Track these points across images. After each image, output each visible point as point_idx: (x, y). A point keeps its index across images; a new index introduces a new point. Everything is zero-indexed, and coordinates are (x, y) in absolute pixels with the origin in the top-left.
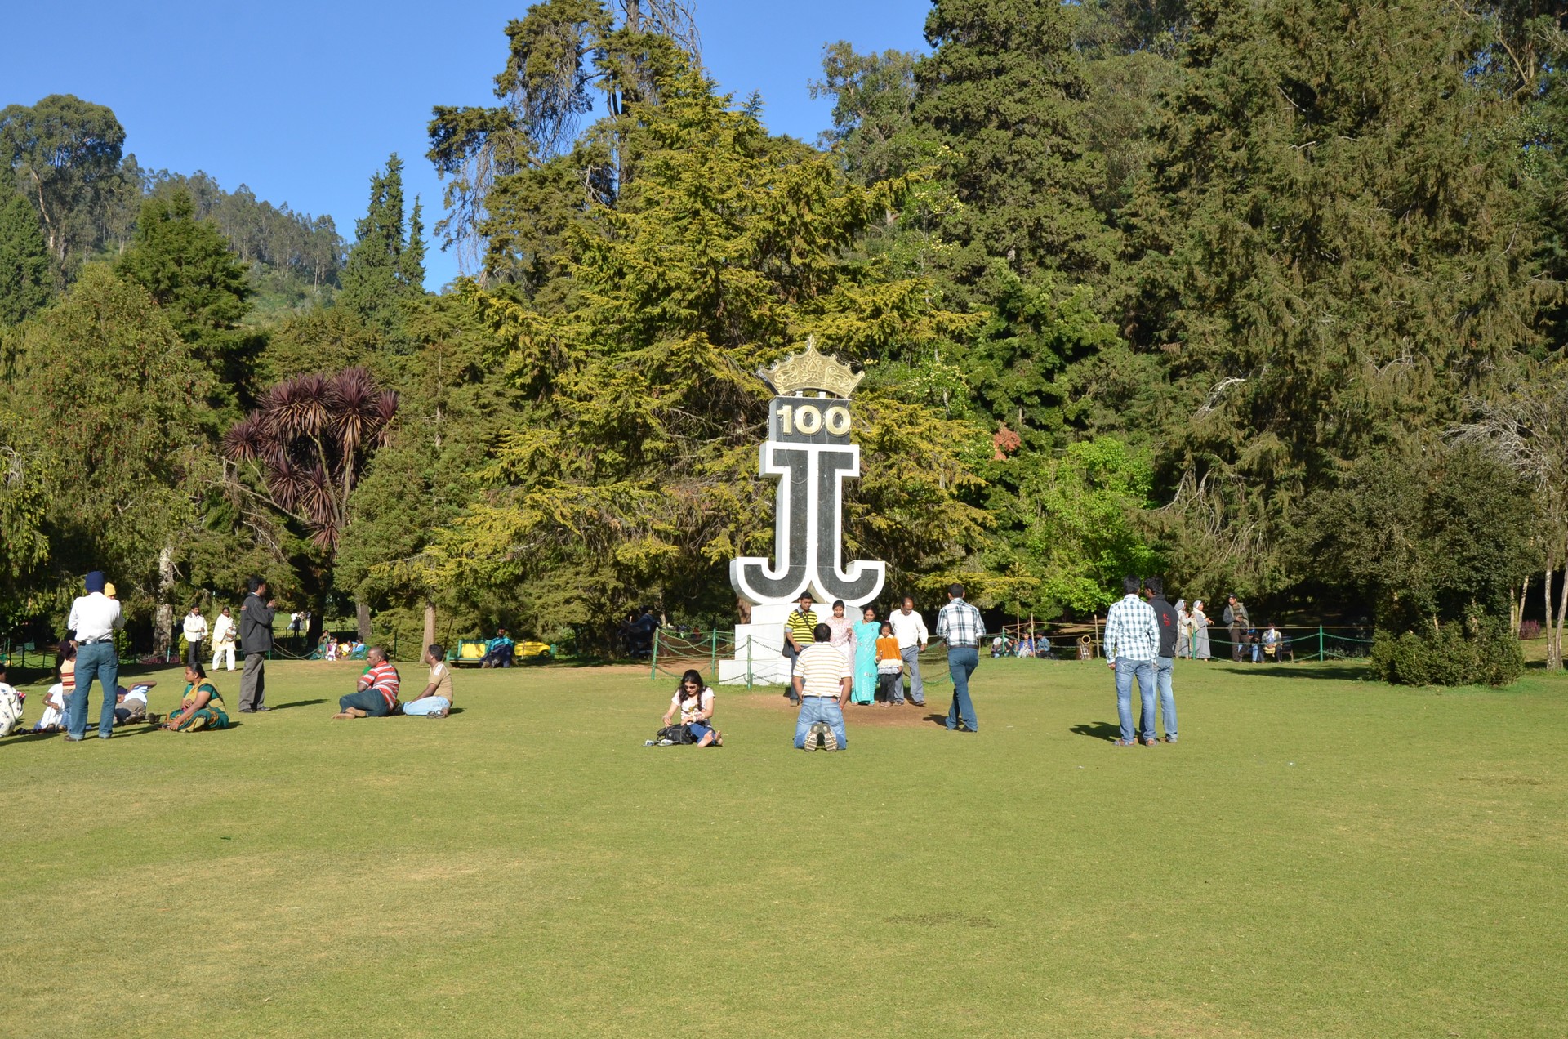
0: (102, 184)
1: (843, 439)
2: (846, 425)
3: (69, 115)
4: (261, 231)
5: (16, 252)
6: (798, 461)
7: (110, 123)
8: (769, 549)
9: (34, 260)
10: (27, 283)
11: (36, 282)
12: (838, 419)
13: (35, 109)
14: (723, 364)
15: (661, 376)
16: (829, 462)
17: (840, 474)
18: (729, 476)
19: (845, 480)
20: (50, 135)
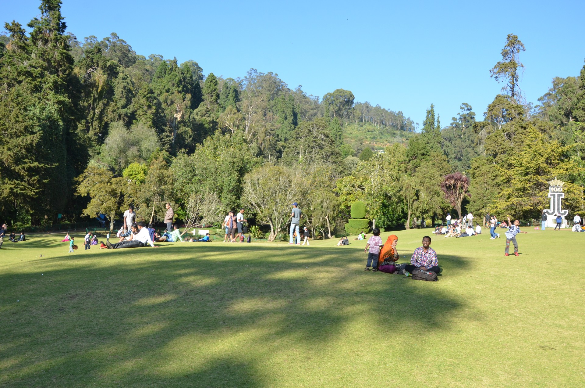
0: (349, 111)
1: (561, 192)
2: (562, 190)
3: (341, 94)
4: (383, 117)
5: (335, 131)
6: (554, 196)
7: (351, 95)
8: (549, 207)
9: (339, 133)
10: (338, 139)
11: (340, 138)
12: (560, 189)
13: (333, 93)
14: (541, 179)
15: (529, 181)
16: (559, 196)
17: (561, 197)
18: (541, 196)
19: (562, 198)
20: (337, 99)
